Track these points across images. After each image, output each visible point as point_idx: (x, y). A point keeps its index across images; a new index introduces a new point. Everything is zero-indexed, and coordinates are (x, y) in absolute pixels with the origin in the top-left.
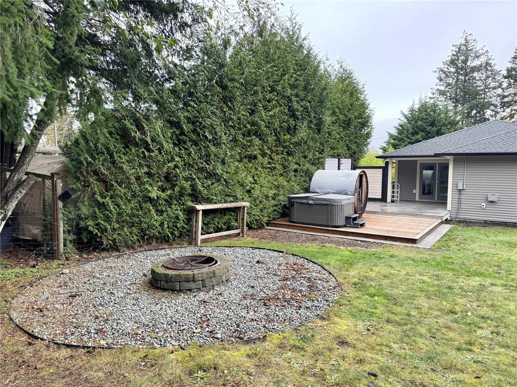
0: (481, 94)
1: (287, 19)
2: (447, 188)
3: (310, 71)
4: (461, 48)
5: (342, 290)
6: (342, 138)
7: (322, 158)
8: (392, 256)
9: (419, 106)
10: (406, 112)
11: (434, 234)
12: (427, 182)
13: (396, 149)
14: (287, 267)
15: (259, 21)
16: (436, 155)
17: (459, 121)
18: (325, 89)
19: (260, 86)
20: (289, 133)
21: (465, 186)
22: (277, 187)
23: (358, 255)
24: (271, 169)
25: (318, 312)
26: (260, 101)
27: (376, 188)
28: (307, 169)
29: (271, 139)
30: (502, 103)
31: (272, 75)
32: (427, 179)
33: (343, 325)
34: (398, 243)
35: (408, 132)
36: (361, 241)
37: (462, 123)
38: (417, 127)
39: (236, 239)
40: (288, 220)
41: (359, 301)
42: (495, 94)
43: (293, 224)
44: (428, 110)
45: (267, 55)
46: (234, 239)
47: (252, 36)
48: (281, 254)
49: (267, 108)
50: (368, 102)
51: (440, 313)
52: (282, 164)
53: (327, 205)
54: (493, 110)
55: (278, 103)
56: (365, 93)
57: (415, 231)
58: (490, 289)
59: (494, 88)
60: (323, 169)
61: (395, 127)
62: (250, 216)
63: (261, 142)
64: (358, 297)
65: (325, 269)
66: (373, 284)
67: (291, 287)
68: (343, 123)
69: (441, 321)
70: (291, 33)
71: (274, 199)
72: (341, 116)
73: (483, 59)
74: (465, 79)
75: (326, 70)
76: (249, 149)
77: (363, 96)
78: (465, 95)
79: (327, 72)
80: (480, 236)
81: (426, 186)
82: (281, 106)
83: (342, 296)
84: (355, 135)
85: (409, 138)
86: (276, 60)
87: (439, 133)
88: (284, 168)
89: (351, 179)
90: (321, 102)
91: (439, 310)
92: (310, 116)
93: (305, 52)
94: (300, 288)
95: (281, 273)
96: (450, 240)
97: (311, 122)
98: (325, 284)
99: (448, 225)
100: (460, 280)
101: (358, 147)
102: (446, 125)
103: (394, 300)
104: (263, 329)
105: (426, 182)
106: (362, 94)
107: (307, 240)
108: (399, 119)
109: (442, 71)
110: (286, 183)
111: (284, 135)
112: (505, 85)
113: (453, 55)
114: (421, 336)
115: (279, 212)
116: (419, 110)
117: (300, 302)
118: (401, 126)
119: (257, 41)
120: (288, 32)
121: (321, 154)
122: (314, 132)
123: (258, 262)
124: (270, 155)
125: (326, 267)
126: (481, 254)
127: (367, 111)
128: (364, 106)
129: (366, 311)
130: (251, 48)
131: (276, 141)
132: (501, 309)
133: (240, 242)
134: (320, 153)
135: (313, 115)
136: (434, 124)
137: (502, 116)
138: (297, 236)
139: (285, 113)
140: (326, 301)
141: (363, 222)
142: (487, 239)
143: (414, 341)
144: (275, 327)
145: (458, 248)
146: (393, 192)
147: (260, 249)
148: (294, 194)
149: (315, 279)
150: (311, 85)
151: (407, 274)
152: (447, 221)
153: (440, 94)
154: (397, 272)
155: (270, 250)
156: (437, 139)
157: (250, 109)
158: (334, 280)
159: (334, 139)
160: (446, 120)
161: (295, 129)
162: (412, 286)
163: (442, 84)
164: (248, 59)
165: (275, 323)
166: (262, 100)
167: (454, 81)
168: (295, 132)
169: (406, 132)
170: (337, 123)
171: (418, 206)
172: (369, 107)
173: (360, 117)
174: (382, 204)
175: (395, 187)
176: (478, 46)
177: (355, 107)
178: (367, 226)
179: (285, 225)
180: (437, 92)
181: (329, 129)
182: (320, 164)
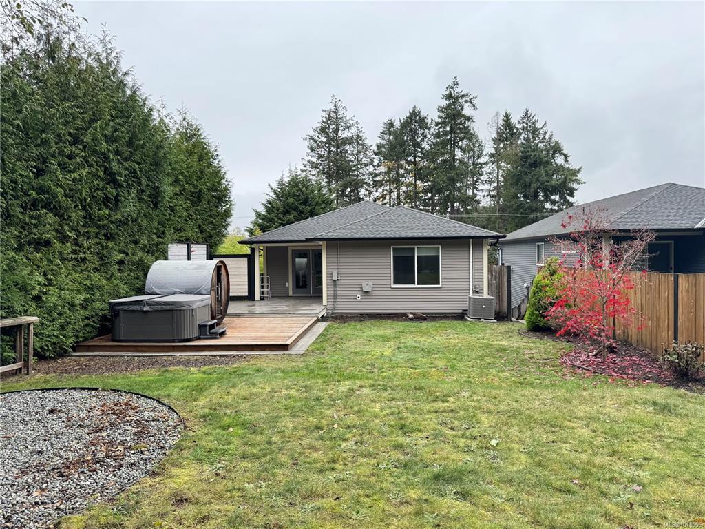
0: (354, 170)
1: (98, 41)
2: (321, 278)
3: (137, 120)
4: (331, 115)
5: (186, 428)
6: (191, 215)
7: (163, 243)
8: (258, 371)
9: (289, 179)
10: (275, 186)
11: (309, 335)
12: (301, 273)
13: (264, 232)
14: (103, 410)
15: (48, 36)
16: (308, 240)
17: (333, 200)
18: (161, 147)
19: (53, 133)
20: (107, 206)
21: (339, 276)
22: (90, 289)
23: (215, 375)
24: (78, 261)
25: (149, 467)
26: (53, 156)
27: (240, 284)
28: (140, 260)
29: (76, 215)
30: (374, 181)
31: (74, 119)
32: (301, 269)
33: (184, 477)
34: (266, 353)
35: (278, 211)
36: (220, 356)
37: (337, 202)
38: (288, 205)
39: (14, 379)
40: (110, 338)
41: (208, 438)
42: (367, 172)
43: (120, 344)
44: (300, 185)
45: (64, 88)
46: (9, 380)
47: (36, 54)
48: (93, 392)
49: (66, 168)
50: (223, 170)
51: (304, 432)
52: (98, 253)
53: (171, 310)
54: (366, 190)
55: (87, 162)
56: (220, 158)
57: (287, 335)
58: (358, 392)
59: (366, 165)
60: (166, 260)
61: (263, 204)
62: (41, 339)
63: (57, 219)
64: (207, 434)
65: (163, 404)
66: (228, 411)
67: (108, 439)
68: (192, 196)
69: (305, 442)
70: (105, 62)
71: (84, 307)
72: (187, 186)
73: (353, 131)
74: (337, 151)
75: (162, 121)
76: (35, 230)
77: (216, 162)
78: (338, 171)
79: (164, 123)
80: (356, 333)
81: (301, 277)
82: (91, 165)
83: (185, 437)
84: (209, 213)
85: (280, 219)
86: (80, 98)
87: (313, 214)
88: (101, 259)
89: (206, 272)
90: (157, 165)
91: (305, 429)
92: (139, 183)
93: (129, 92)
94: (122, 439)
95: (92, 422)
96: (326, 340)
97: (143, 191)
98: (161, 426)
99: (324, 323)
100: (331, 387)
101: (214, 229)
102: (320, 204)
103: (253, 428)
104: (55, 514)
106: (215, 159)
107: (142, 365)
108: (267, 194)
109: (313, 139)
110: (104, 282)
111: (99, 210)
112: (376, 162)
113: (324, 122)
114: (282, 465)
115: (93, 327)
116: (290, 184)
117: (121, 459)
118: (269, 203)
119: (46, 64)
120: (99, 59)
121: (161, 238)
122: (148, 207)
123: (52, 411)
124: (74, 239)
125: (165, 401)
126: (356, 353)
127: (224, 181)
128: (218, 175)
129: (216, 450)
130: (34, 73)
131: (85, 218)
132: (367, 414)
133: (22, 383)
134: (159, 237)
135: (144, 182)
136: (307, 202)
137: (376, 196)
138: (126, 362)
139: (99, 177)
140: (162, 448)
141: (222, 330)
142: (363, 335)
143: (273, 475)
144: (78, 505)
145: (333, 349)
146: (262, 287)
147: (57, 389)
148: (119, 298)
149: (147, 421)
150: (139, 140)
151: (273, 391)
152: (323, 319)
153: (312, 167)
154: (260, 390)
155: (74, 389)
156: (308, 221)
157: (35, 167)
158: (175, 416)
159: (180, 217)
160: (319, 198)
161: (117, 200)
162: (276, 405)
163: (313, 154)
164: (29, 90)
165: (78, 499)
166: (57, 155)
167: (326, 152)
168: (117, 205)
169: (276, 211)
170: (183, 194)
171: (291, 302)
172: (226, 177)
173: (214, 189)
174: (251, 303)
175: (265, 280)
176: (348, 115)
177: (207, 175)
178: (228, 334)
179: (105, 346)
180: (309, 164)
181: (170, 202)
182: (159, 253)
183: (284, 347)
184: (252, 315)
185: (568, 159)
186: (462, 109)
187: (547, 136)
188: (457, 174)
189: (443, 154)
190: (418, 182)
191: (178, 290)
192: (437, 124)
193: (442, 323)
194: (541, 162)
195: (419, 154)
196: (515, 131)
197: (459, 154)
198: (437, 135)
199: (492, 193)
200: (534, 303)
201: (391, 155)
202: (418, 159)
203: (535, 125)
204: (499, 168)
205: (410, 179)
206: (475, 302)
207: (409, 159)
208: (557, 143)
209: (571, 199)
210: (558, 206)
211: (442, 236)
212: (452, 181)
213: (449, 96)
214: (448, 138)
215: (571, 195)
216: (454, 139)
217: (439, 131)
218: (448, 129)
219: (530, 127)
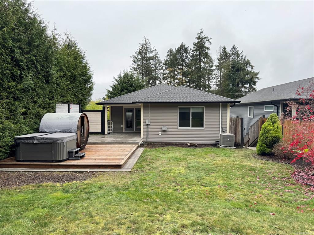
0: (154, 72)
4: (144, 46)
6: (70, 89)
7: (53, 103)
9: (124, 75)
10: (117, 78)
13: (110, 99)
16: (133, 103)
17: (144, 85)
20: (14, 81)
21: (150, 122)
28: (38, 112)
30: (163, 77)
34: (108, 170)
35: (118, 89)
36: (79, 172)
38: (123, 87)
40: (14, 159)
42: (160, 73)
43: (19, 163)
44: (129, 78)
50: (89, 66)
52: (9, 108)
53: (51, 143)
54: (160, 81)
56: (86, 58)
57: (121, 157)
59: (160, 69)
60: (54, 112)
61: (111, 86)
68: (70, 78)
72: (67, 72)
73: (154, 54)
74: (146, 63)
75: (54, 37)
78: (147, 72)
79: (56, 38)
80: (160, 155)
81: (129, 122)
84: (80, 88)
85: (119, 93)
87: (134, 91)
88: (11, 111)
89: (73, 120)
90: (47, 58)
92: (36, 67)
96: (144, 161)
97: (39, 73)
99: (142, 148)
101: (83, 96)
102: (138, 87)
105: (129, 119)
106: (84, 59)
107: (27, 180)
108: (113, 82)
109: (135, 57)
110: (13, 125)
111: (8, 82)
112: (164, 68)
113: (140, 49)
115: (5, 153)
116: (124, 77)
118: (114, 86)
121: (52, 100)
122: (42, 82)
126: (163, 171)
127: (88, 71)
128: (85, 68)
134: (50, 100)
135: (39, 68)
136: (132, 86)
139: (8, 62)
141: (83, 154)
142: (164, 156)
145: (148, 167)
146: (109, 127)
150: (36, 43)
152: (141, 146)
153: (135, 70)
156: (133, 93)
159: (63, 89)
160: (138, 84)
161: (21, 78)
163: (135, 64)
167: (141, 63)
168: (21, 80)
169: (117, 90)
170: (65, 77)
171: (124, 135)
172: (90, 69)
173: (83, 75)
174: (102, 136)
175: (110, 124)
176: (151, 46)
177: (79, 67)
178: (87, 156)
179: (10, 164)
180: (133, 69)
181: (57, 81)
182: (50, 109)
183: (119, 166)
184: (103, 143)
185: (253, 68)
186: (205, 44)
187: (243, 57)
188: (202, 74)
189: (195, 65)
190: (183, 78)
191: (58, 130)
192: (193, 51)
193: (207, 149)
194: (241, 69)
195: (184, 65)
196: (228, 55)
197: (203, 65)
198: (193, 56)
199: (217, 83)
200: (263, 140)
201: (171, 65)
202: (183, 67)
203: (238, 52)
204: (221, 72)
205: (179, 76)
206: (224, 137)
207: (179, 67)
208: (248, 61)
209: (254, 87)
210: (248, 90)
211: (206, 101)
212: (200, 77)
213: (199, 38)
214: (198, 57)
215: (255, 84)
216: (201, 58)
217: (194, 54)
218: (198, 53)
219: (235, 53)
